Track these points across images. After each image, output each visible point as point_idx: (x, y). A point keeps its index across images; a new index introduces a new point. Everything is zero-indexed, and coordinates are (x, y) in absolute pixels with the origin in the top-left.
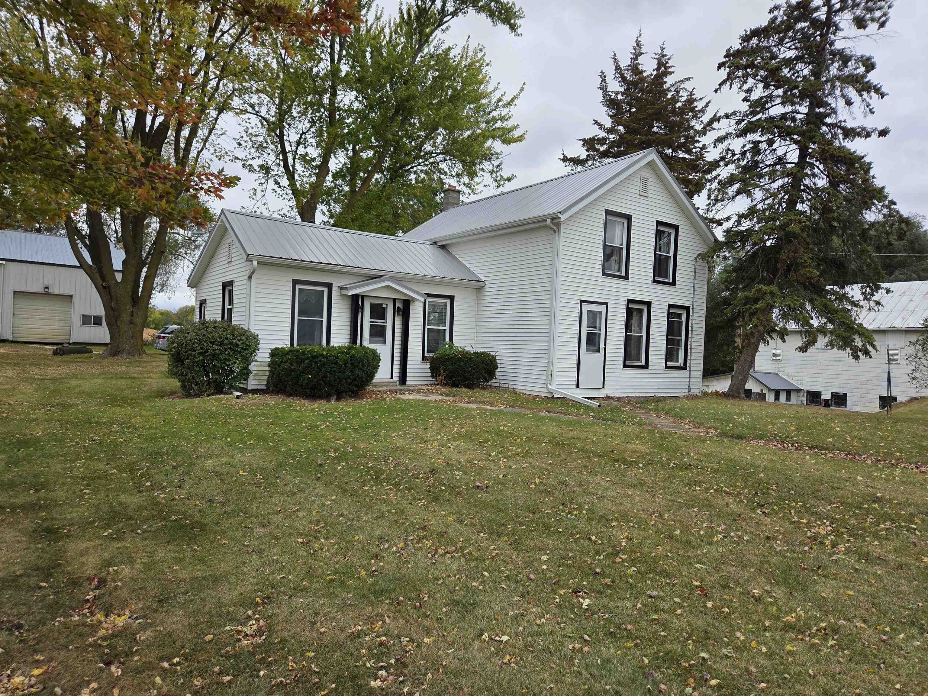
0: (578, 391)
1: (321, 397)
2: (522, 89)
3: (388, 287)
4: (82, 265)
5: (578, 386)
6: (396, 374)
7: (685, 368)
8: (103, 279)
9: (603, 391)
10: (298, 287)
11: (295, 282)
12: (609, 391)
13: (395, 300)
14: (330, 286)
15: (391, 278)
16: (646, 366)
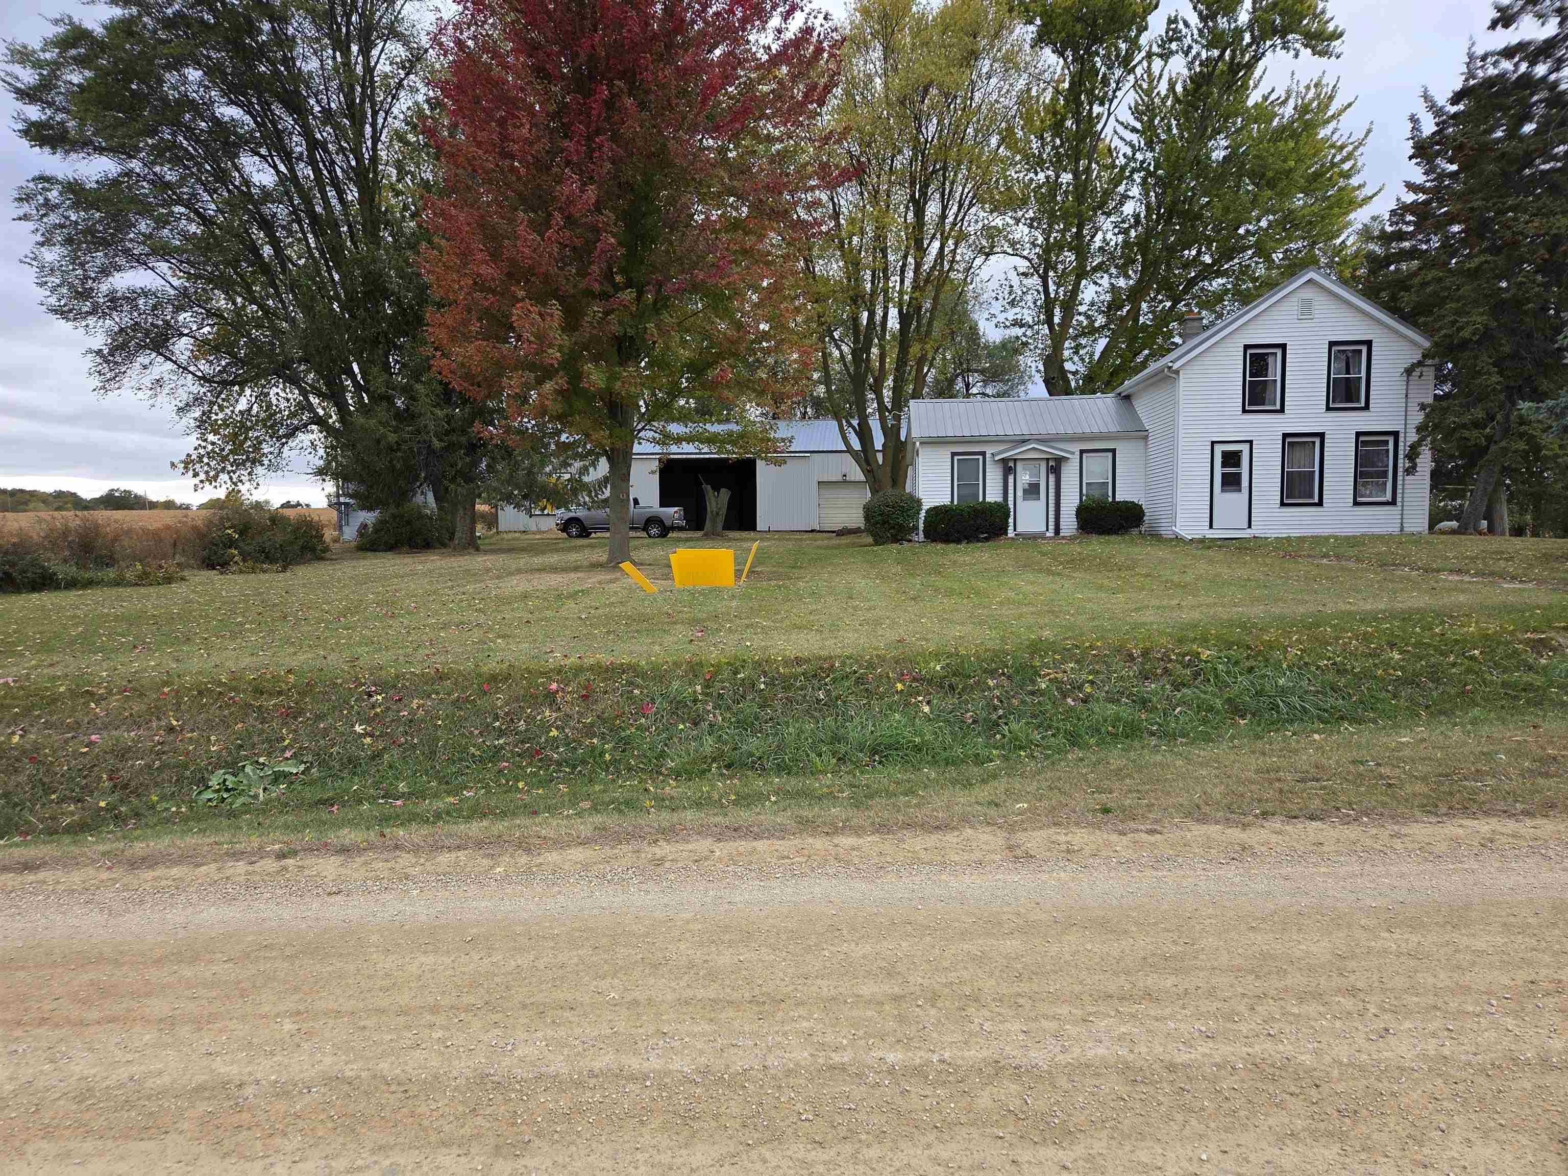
0: (1212, 531)
1: (953, 541)
2: (1369, 131)
3: (1034, 449)
4: (849, 450)
5: (1211, 527)
6: (1052, 527)
7: (1393, 502)
8: (868, 463)
9: (1249, 531)
10: (956, 458)
11: (953, 454)
12: (1255, 531)
13: (1048, 459)
14: (983, 454)
15: (1039, 441)
16: (1320, 504)
